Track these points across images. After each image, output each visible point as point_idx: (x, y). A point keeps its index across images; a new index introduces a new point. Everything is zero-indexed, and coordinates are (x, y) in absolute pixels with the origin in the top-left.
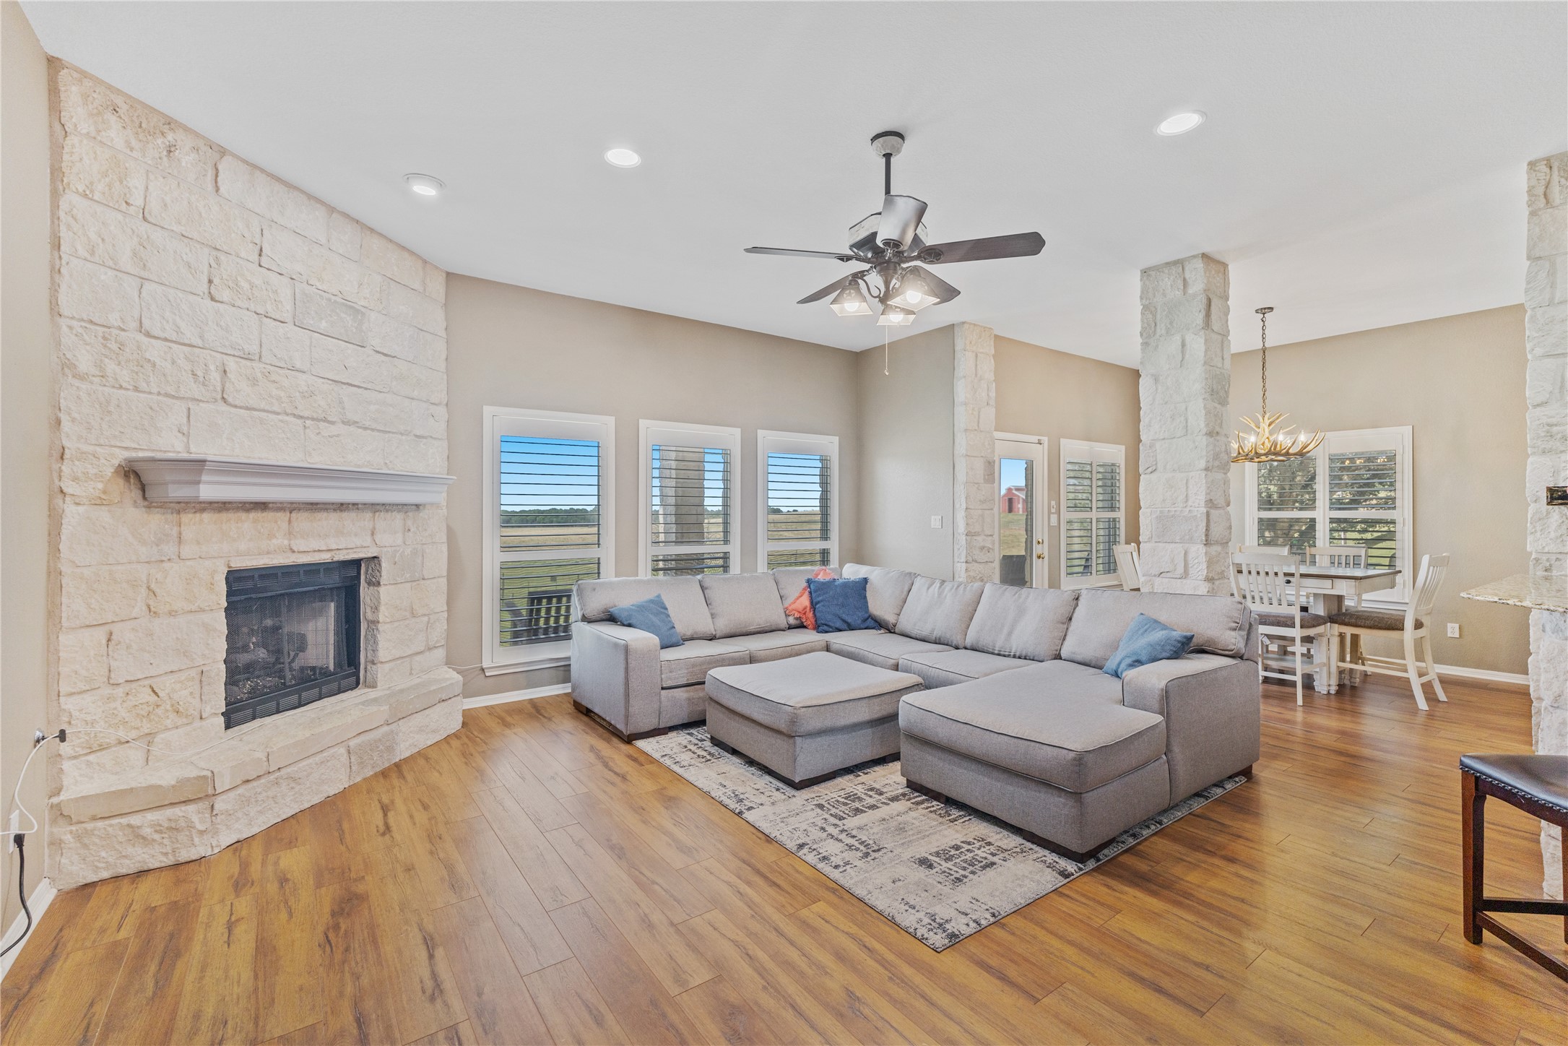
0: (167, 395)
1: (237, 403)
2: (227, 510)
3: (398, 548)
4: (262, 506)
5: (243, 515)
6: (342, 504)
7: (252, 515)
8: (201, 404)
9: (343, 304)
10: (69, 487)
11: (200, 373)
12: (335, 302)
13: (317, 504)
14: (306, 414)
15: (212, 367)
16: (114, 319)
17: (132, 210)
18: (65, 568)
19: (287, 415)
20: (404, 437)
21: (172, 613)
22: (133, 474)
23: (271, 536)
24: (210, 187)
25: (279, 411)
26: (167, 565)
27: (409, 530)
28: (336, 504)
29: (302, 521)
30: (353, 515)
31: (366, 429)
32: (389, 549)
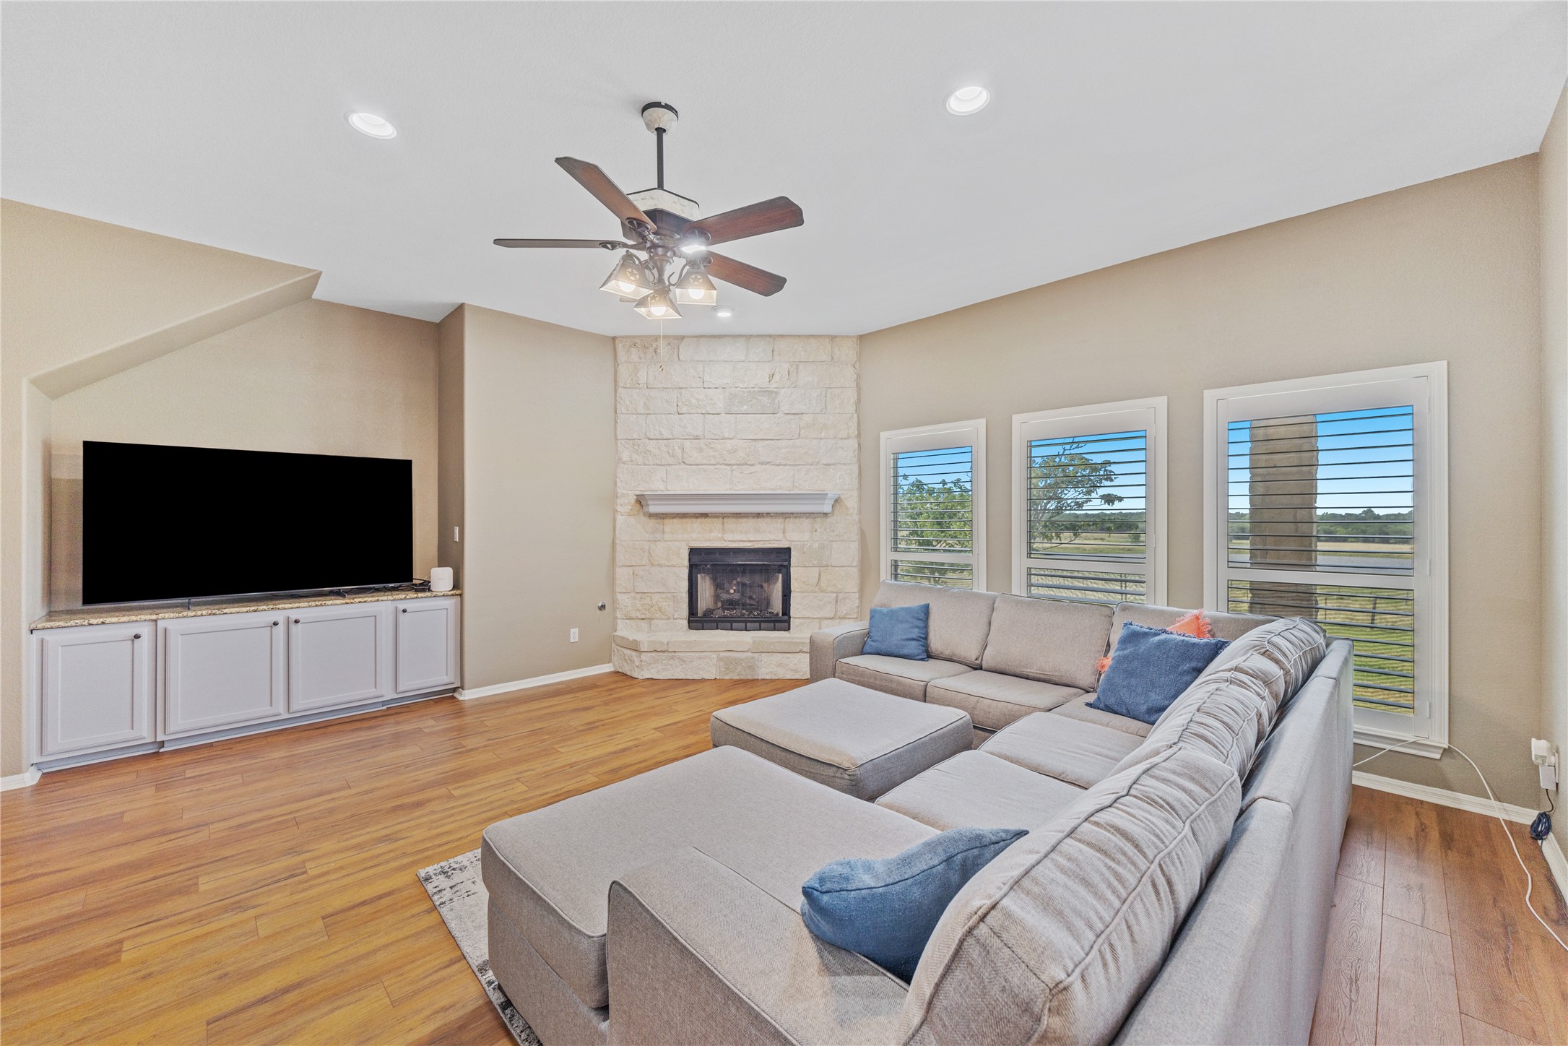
0: (657, 465)
1: (690, 463)
2: (686, 517)
3: (806, 543)
4: (705, 515)
5: (694, 520)
6: (759, 514)
7: (699, 520)
8: (673, 467)
9: (759, 391)
10: (619, 508)
11: (670, 452)
12: (754, 391)
13: (740, 514)
14: (732, 462)
15: (676, 448)
16: (635, 436)
17: (641, 386)
18: (617, 541)
19: (721, 464)
20: (813, 467)
21: (660, 565)
22: (641, 501)
23: (711, 531)
24: (676, 359)
25: (714, 463)
26: (658, 543)
27: (816, 531)
28: (755, 513)
29: (730, 523)
30: (768, 520)
31: (778, 465)
32: (798, 543)
